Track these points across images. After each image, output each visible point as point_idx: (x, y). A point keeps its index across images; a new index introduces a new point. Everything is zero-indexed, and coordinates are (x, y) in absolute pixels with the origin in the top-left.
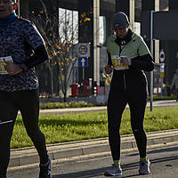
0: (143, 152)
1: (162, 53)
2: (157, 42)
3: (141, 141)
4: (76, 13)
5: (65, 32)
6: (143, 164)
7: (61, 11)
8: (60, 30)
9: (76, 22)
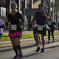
0: (53, 39)
1: (27, 19)
2: (26, 16)
3: (53, 37)
4: (5, 8)
5: (2, 13)
6: (53, 40)
7: (1, 8)
8: (1, 12)
9: (5, 11)
